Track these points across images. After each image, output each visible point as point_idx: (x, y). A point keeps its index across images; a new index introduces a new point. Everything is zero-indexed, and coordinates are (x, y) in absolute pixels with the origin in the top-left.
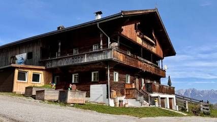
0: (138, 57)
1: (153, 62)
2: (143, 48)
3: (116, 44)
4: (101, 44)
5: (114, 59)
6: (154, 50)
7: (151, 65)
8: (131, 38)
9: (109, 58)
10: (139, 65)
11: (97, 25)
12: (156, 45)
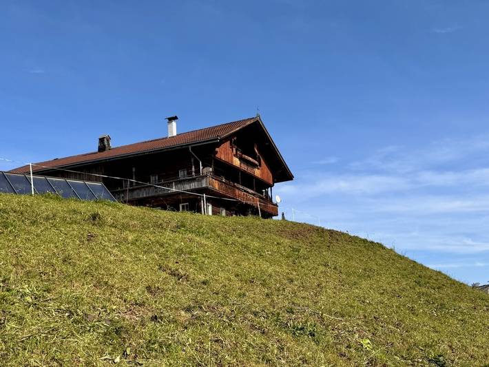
0: (236, 184)
1: (256, 191)
2: (241, 172)
3: (211, 169)
4: (193, 169)
5: (210, 187)
6: (257, 172)
7: (254, 195)
8: (227, 160)
9: (204, 186)
10: (237, 194)
11: (188, 148)
12: (260, 165)
